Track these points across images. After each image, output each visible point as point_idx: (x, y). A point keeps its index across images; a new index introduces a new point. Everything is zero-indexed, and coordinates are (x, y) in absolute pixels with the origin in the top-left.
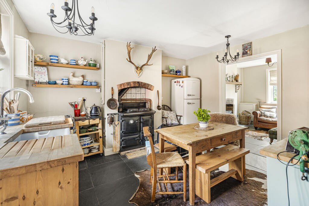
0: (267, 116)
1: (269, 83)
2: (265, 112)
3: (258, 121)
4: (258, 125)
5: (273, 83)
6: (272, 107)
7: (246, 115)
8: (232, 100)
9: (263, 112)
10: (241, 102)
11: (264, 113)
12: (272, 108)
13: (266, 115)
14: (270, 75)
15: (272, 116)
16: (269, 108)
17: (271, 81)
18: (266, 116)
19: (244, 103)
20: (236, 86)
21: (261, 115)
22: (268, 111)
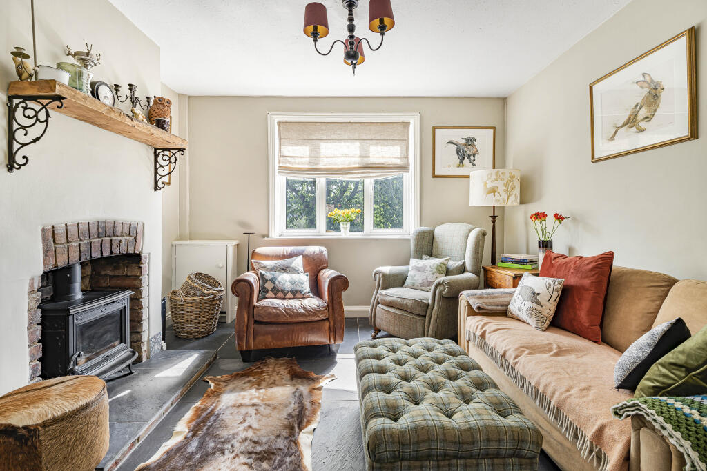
0: (283, 291)
1: (276, 165)
2: (276, 274)
3: (256, 322)
4: (254, 338)
5: (288, 165)
6: (289, 249)
7: (203, 295)
8: (133, 232)
9: (268, 275)
10: (181, 238)
11: (273, 281)
12: (291, 256)
13: (281, 287)
14: (280, 139)
15: (299, 288)
16: (284, 257)
17: (282, 158)
18: (280, 294)
19: (190, 239)
20: (156, 157)
21: (263, 292)
22: (284, 269)
